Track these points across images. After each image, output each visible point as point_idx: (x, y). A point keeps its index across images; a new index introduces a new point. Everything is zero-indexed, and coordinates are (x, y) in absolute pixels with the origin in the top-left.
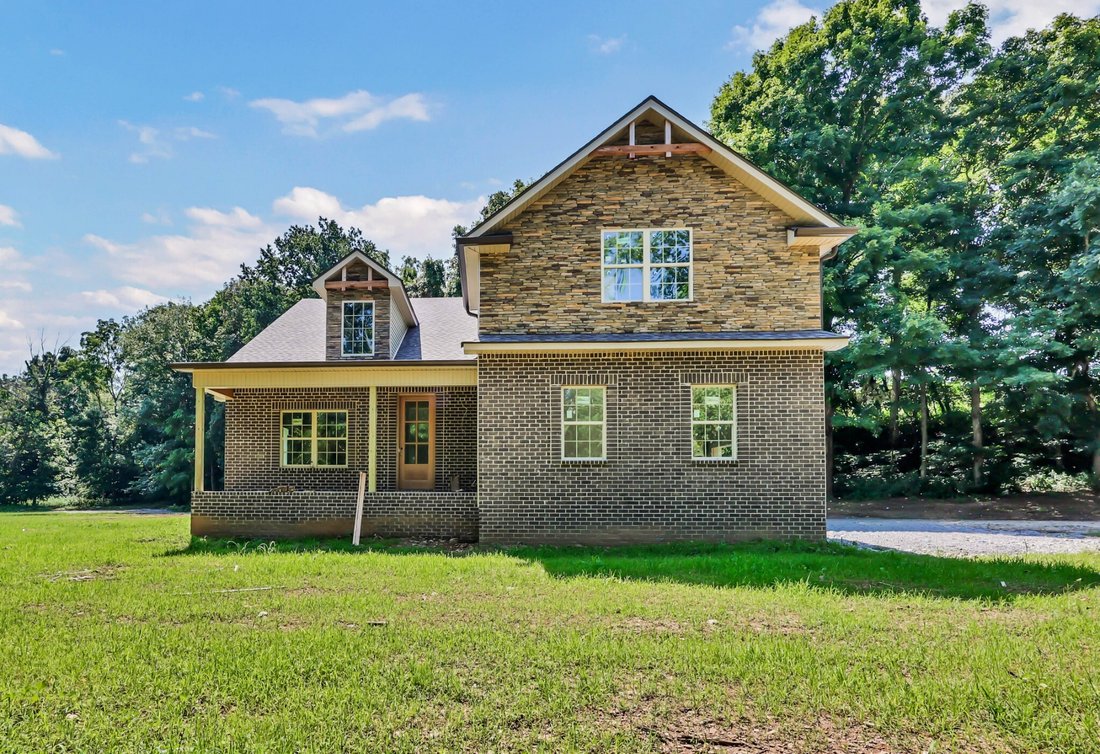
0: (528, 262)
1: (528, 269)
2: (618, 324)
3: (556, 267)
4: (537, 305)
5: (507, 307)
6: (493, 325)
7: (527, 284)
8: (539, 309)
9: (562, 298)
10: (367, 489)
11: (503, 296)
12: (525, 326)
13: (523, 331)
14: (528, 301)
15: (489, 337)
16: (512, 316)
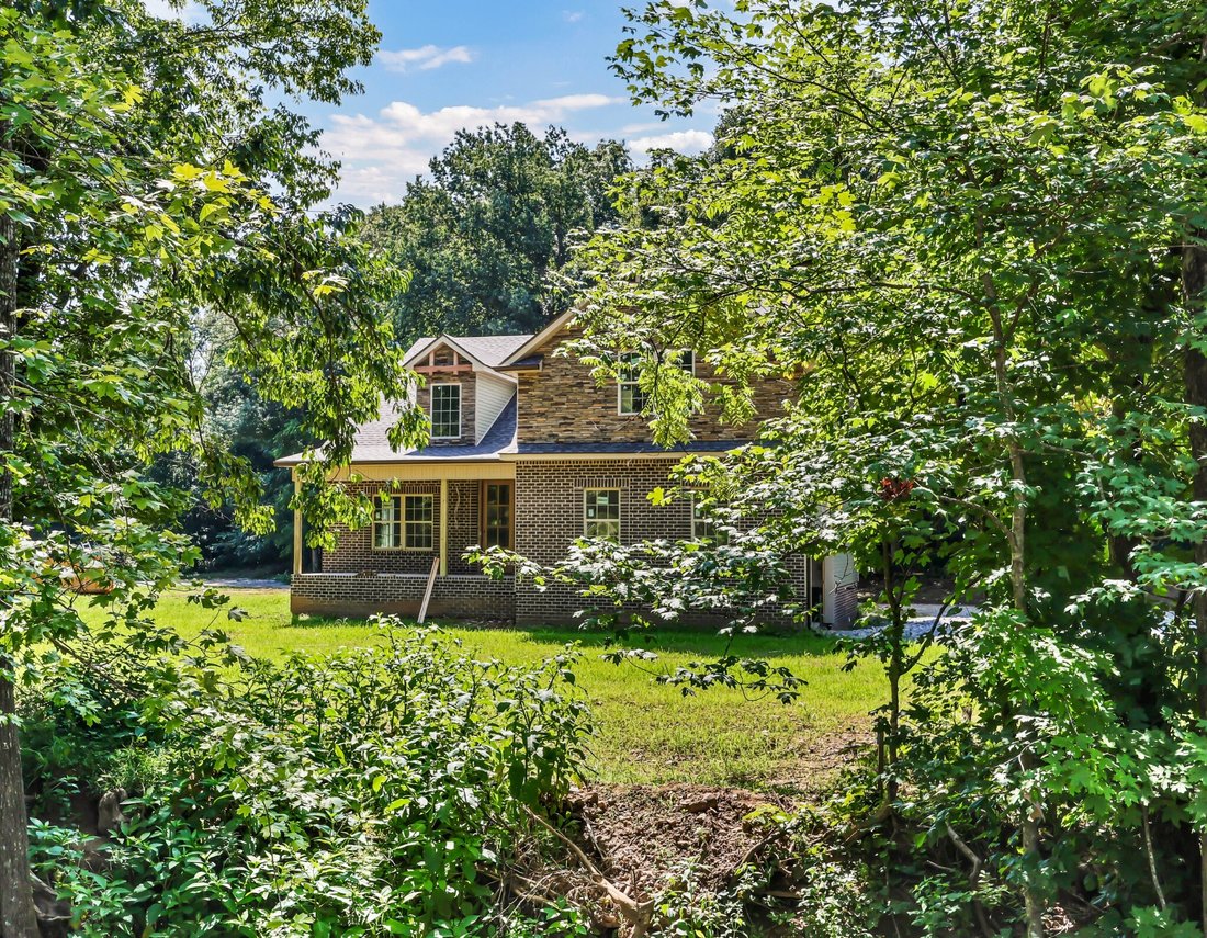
0: (557, 381)
1: (557, 386)
2: (631, 434)
3: (580, 385)
4: (565, 418)
5: (539, 419)
6: (529, 435)
7: (556, 399)
8: (566, 422)
9: (585, 411)
10: (438, 572)
11: (537, 410)
12: (554, 436)
13: (552, 441)
14: (558, 414)
15: (525, 446)
16: (544, 427)
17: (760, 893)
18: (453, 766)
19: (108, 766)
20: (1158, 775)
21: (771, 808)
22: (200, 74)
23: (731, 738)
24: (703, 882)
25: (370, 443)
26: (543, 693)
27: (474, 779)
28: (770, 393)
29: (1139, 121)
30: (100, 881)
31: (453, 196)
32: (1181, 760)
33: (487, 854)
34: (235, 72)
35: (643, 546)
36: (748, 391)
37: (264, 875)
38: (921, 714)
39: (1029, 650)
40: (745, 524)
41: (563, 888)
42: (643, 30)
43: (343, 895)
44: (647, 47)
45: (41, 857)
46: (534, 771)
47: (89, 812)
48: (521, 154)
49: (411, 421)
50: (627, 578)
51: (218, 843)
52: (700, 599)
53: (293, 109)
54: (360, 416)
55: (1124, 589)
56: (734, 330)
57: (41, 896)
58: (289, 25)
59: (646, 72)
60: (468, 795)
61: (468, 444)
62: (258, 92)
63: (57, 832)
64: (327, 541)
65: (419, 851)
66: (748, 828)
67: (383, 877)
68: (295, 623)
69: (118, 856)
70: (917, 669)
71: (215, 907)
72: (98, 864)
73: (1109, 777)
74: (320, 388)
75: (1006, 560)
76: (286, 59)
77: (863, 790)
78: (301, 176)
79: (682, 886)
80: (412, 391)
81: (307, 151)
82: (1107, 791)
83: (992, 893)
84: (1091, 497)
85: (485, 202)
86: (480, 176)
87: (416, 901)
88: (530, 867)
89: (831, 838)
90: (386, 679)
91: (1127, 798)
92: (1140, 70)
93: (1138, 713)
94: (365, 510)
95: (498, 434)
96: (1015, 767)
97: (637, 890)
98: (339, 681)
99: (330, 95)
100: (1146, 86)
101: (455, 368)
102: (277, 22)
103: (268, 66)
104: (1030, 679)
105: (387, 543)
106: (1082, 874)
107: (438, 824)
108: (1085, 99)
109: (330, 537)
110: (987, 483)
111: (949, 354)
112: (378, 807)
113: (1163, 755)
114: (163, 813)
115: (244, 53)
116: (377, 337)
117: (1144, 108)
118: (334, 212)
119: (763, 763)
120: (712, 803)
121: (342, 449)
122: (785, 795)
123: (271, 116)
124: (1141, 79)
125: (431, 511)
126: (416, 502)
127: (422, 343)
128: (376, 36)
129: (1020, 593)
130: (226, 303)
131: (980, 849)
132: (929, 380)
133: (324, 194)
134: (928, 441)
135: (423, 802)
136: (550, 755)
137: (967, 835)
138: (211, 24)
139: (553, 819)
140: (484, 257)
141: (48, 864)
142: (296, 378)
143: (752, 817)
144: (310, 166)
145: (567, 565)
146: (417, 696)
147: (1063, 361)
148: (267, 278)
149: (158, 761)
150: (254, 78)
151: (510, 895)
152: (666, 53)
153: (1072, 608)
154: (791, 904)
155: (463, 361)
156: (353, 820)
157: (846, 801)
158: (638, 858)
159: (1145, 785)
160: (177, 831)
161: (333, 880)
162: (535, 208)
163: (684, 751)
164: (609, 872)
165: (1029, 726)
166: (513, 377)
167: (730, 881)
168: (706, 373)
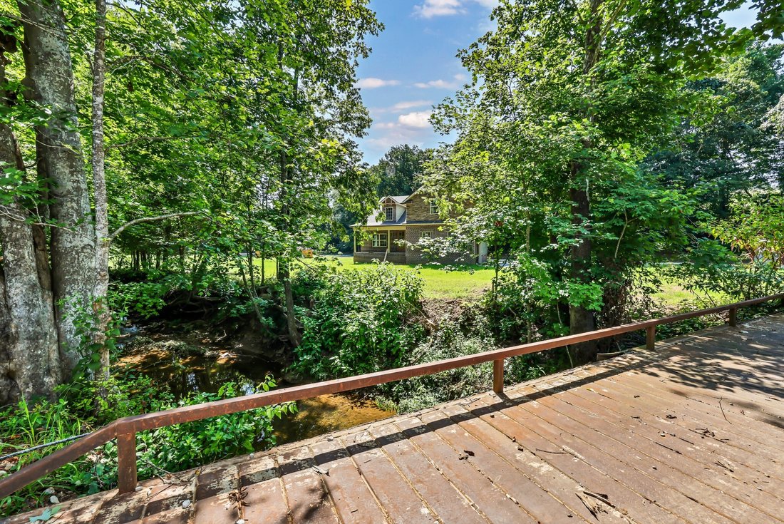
0: (416, 206)
2: (433, 219)
3: (421, 207)
5: (411, 215)
6: (409, 219)
7: (416, 210)
8: (418, 216)
9: (422, 213)
11: (411, 213)
12: (415, 219)
13: (414, 221)
14: (416, 214)
15: (408, 222)
16: (412, 217)
17: (464, 322)
18: (392, 293)
19: (312, 294)
20: (561, 292)
21: (467, 303)
22: (329, 130)
23: (457, 289)
24: (450, 320)
25: (371, 221)
26: (413, 276)
27: (397, 296)
28: (468, 204)
29: (563, 127)
30: (311, 319)
31: (391, 163)
32: (567, 289)
33: (400, 313)
34: (337, 130)
35: (437, 239)
36: (462, 205)
37: (348, 318)
38: (503, 279)
39: (531, 262)
40: (461, 234)
41: (417, 321)
42: (437, 111)
43: (367, 322)
44: (438, 116)
45: (297, 314)
46: (411, 295)
47: (308, 304)
48: (407, 152)
49: (381, 215)
50: (433, 246)
51: (337, 311)
52: (451, 250)
53: (352, 139)
54: (369, 214)
55: (555, 246)
56: (459, 190)
57: (297, 322)
58: (350, 119)
59: (438, 123)
60: (396, 300)
61: (395, 222)
62: (343, 135)
63: (301, 308)
64: (362, 243)
65: (384, 313)
66: (461, 307)
67: (375, 318)
68: (355, 264)
69: (315, 314)
70: (503, 269)
71: (337, 325)
72: (310, 316)
73: (550, 292)
74: (359, 207)
75: (525, 242)
76: (350, 127)
77: (489, 299)
78: (354, 156)
79: (445, 320)
80: (381, 207)
81: (355, 150)
82: (549, 296)
83: (519, 322)
84: (548, 224)
85: (398, 164)
86: (397, 158)
87: (383, 324)
88: (410, 316)
89: (481, 310)
90: (376, 274)
91: (553, 297)
92: (564, 114)
93: (557, 278)
94: (371, 236)
95: (402, 219)
96: (526, 291)
97: (435, 321)
98: (366, 274)
99: (360, 136)
100: (565, 117)
101: (391, 204)
102: (347, 117)
103: (345, 129)
104: (531, 269)
105: (376, 245)
106: (541, 317)
107: (388, 306)
108: (550, 122)
109: (362, 242)
110: (521, 222)
111: (512, 192)
112: (374, 303)
113: (563, 288)
114: (325, 304)
115: (340, 126)
116: (373, 195)
117: (566, 124)
118: (362, 164)
119: (464, 294)
120: (453, 302)
121: (365, 222)
122: (470, 301)
123: (346, 141)
124: (564, 116)
125: (386, 238)
126: (383, 235)
127: (384, 198)
128: (371, 121)
129: (528, 250)
130: (337, 187)
131: (517, 312)
132: (507, 199)
133: (359, 160)
134: (507, 212)
135: (385, 301)
136: (414, 291)
137: (513, 309)
138: (331, 118)
139: (415, 306)
140: (399, 177)
141: (299, 316)
142: (354, 205)
143: (462, 305)
144: (355, 153)
145: (419, 243)
146: (383, 277)
147: (540, 193)
148: (346, 181)
149: (323, 293)
150: (342, 132)
151: (405, 322)
152: (443, 117)
153: (542, 251)
154: (471, 325)
155: (393, 202)
156: (368, 305)
157: (485, 301)
158: (435, 314)
159: (558, 295)
160: (328, 308)
161: (364, 318)
162: (410, 165)
163: (445, 292)
164: (428, 317)
165: (530, 282)
166: (405, 206)
167: (457, 319)
168: (452, 200)
